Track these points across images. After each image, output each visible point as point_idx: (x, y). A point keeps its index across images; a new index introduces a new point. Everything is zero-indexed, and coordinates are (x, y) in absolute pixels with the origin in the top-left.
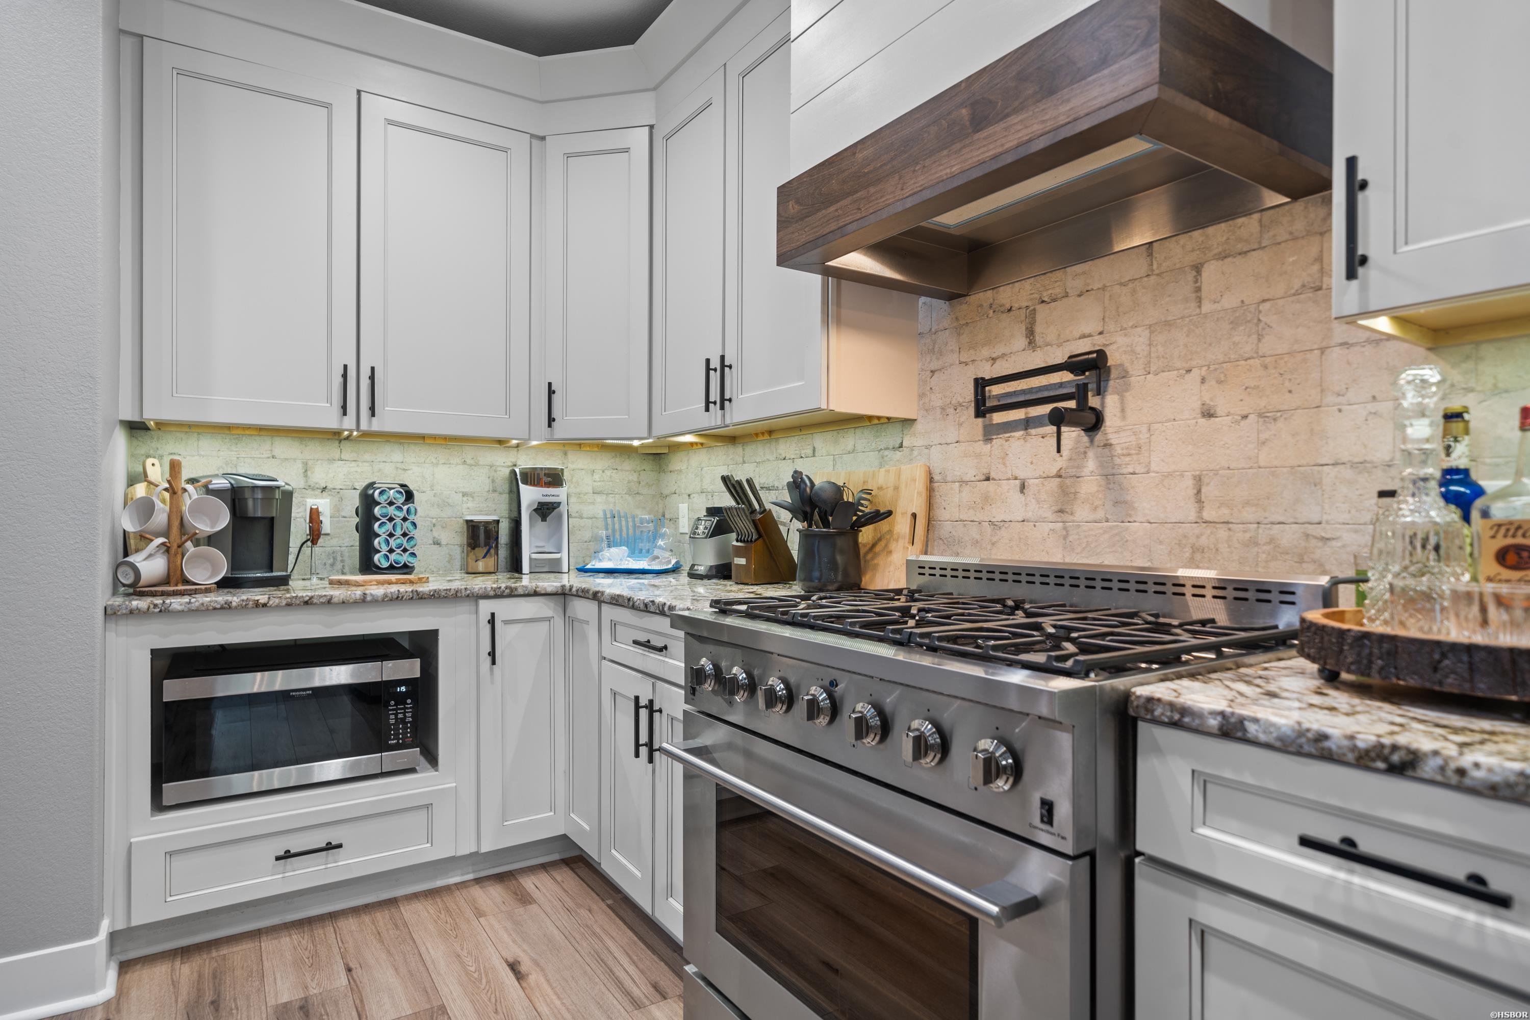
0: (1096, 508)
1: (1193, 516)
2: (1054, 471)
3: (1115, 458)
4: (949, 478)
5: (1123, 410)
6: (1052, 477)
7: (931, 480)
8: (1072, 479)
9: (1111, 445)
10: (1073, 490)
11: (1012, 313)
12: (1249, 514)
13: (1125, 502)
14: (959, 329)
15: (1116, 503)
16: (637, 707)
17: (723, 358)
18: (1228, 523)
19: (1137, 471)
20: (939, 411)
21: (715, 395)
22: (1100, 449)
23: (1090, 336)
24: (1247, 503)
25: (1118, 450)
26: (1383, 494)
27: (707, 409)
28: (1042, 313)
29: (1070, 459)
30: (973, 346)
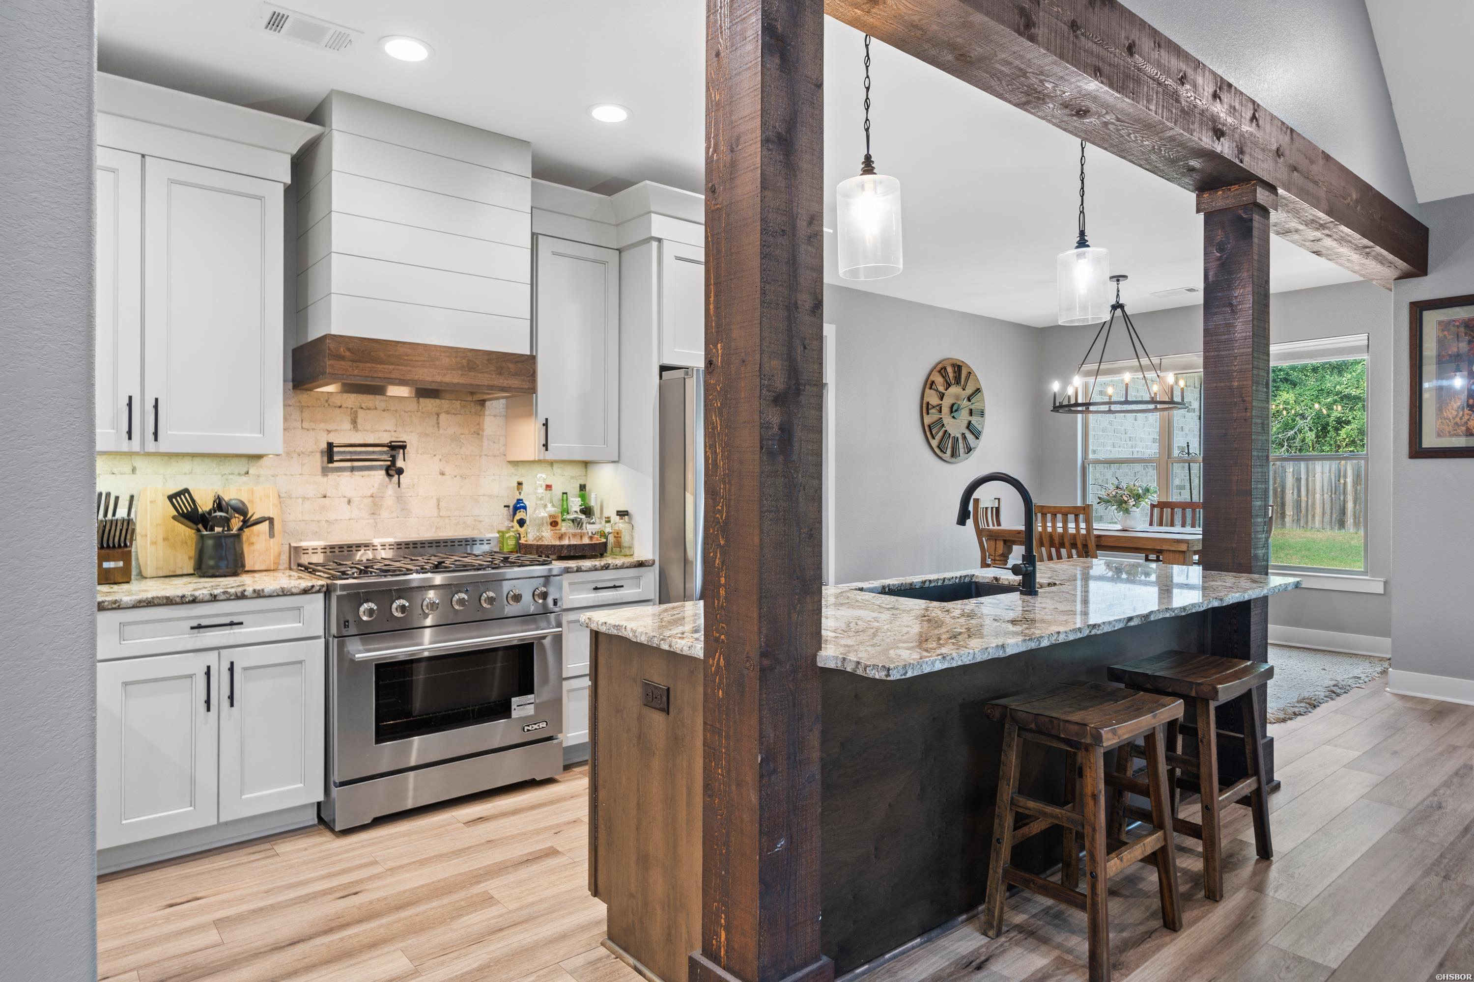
0: (392, 512)
1: (436, 515)
2: (369, 494)
3: (402, 489)
4: (293, 496)
5: (413, 468)
6: (368, 497)
10: (380, 504)
11: (341, 409)
12: (456, 513)
13: (407, 509)
15: (403, 509)
18: (449, 517)
19: (412, 495)
22: (394, 485)
23: (389, 431)
24: (456, 509)
25: (404, 486)
26: (505, 506)
28: (361, 413)
29: (379, 489)
30: (312, 421)
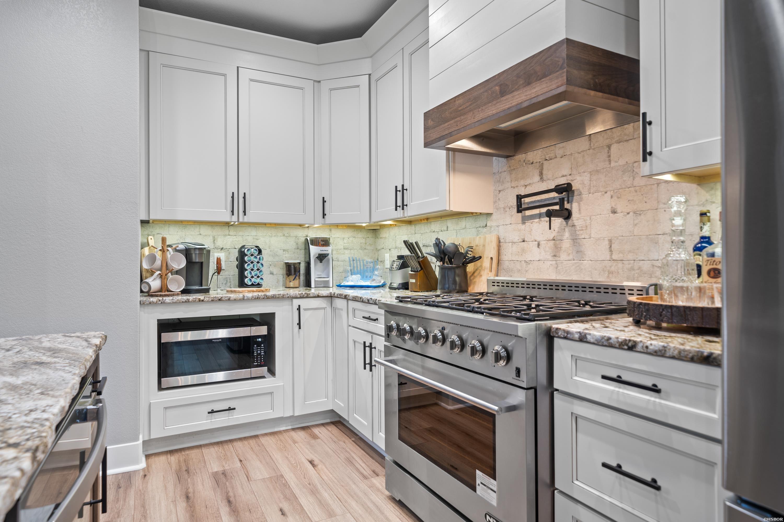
0: (569, 255)
1: (608, 258)
3: (577, 232)
4: (507, 241)
5: (580, 210)
6: (551, 240)
7: (499, 242)
8: (559, 241)
9: (575, 226)
10: (559, 246)
11: (533, 165)
12: (630, 256)
13: (581, 251)
14: (511, 170)
15: (578, 252)
16: (365, 347)
17: (403, 186)
18: (622, 260)
19: (586, 238)
20: (502, 209)
21: (399, 203)
22: (570, 227)
23: (566, 176)
24: (630, 252)
25: (578, 228)
27: (396, 210)
28: (546, 164)
29: (558, 232)
30: (517, 179)
